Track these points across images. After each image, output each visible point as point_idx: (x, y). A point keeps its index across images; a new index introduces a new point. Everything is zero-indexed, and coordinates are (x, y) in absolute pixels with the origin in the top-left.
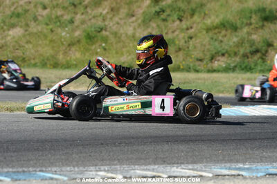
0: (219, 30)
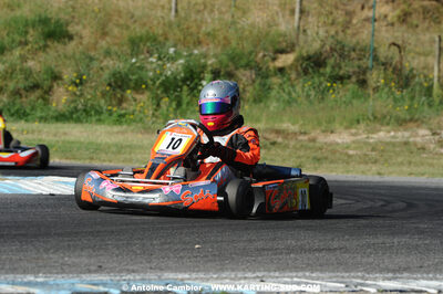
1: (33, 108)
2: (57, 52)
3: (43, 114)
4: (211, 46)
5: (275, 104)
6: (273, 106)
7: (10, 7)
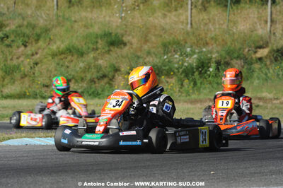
0: (66, 56)
1: (103, 91)
2: (117, 54)
4: (215, 45)
6: (256, 82)
7: (86, 26)
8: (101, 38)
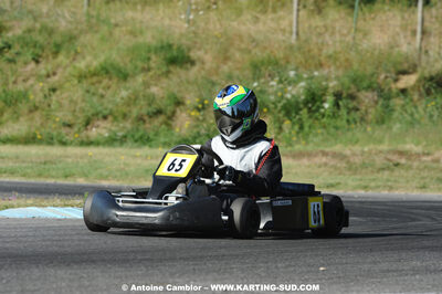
1: (157, 134)
2: (180, 77)
3: (167, 140)
5: (398, 125)
6: (396, 127)
7: (133, 33)
8: (156, 53)
